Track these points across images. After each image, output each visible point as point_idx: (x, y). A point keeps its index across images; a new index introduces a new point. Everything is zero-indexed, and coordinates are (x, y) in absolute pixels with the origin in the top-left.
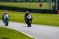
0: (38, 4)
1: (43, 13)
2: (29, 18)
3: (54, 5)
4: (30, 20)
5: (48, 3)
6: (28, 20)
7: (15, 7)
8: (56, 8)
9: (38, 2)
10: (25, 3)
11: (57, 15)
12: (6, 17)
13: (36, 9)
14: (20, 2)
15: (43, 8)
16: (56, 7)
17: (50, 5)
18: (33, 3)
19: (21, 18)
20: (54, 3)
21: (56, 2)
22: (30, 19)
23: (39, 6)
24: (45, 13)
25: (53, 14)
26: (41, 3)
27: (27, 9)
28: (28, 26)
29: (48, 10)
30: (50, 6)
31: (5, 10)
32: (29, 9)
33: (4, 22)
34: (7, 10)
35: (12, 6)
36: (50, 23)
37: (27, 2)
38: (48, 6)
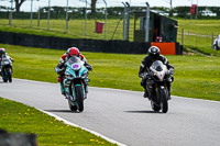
0: (92, 23)
1: (105, 51)
3: (138, 27)
5: (122, 22)
8: (144, 36)
9: (90, 16)
10: (52, 21)
12: (77, 72)
13: (85, 40)
15: (106, 36)
17: (128, 28)
20: (138, 22)
21: (145, 19)
23: (94, 29)
25: (136, 53)
26: (100, 21)
33: (64, 93)
35: (12, 29)
37: (56, 18)
38: (121, 29)
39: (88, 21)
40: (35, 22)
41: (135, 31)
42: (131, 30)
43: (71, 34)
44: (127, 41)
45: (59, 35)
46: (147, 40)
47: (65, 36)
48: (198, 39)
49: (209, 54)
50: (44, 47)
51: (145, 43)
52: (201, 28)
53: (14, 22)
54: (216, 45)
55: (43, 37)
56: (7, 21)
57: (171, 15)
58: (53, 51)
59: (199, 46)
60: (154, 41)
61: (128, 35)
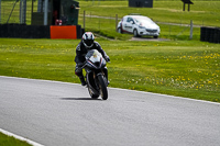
3: (36, 9)
5: (18, 4)
8: (43, 20)
11: (48, 41)
15: (2, 18)
16: (43, 16)
17: (25, 10)
20: (36, 4)
24: (6, 37)
30: (25, 14)
38: (17, 11)
41: (33, 14)
42: (29, 12)
44: (25, 24)
46: (45, 23)
48: (101, 22)
49: (113, 38)
52: (105, 9)
54: (121, 27)
59: (103, 29)
61: (25, 17)
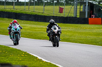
0: (57, 8)
2: (56, 31)
3: (82, 10)
4: (56, 35)
5: (73, 7)
6: (53, 36)
7: (19, 13)
8: (85, 15)
9: (56, 4)
10: (36, 7)
13: (53, 16)
14: (28, 5)
15: (65, 14)
16: (85, 13)
17: (76, 10)
18: (48, 6)
19: (28, 31)
20: (82, 7)
21: (85, 5)
22: (56, 33)
23: (58, 11)
24: (67, 23)
27: (39, 16)
28: (54, 46)
29: (72, 17)
31: (4, 17)
32: (42, 16)
34: (6, 17)
35: (15, 11)
36: (76, 38)
37: (38, 5)
38: (72, 11)
39: (55, 7)
40: (27, 7)
41: (80, 12)
42: (78, 11)
43: (46, 14)
44: (76, 17)
45: (40, 14)
46: (86, 17)
47: (43, 14)
50: (32, 20)
51: (85, 18)
53: (16, 7)
55: (32, 15)
56: (12, 7)
57: (99, 3)
58: (36, 23)
60: (90, 17)
61: (76, 14)
